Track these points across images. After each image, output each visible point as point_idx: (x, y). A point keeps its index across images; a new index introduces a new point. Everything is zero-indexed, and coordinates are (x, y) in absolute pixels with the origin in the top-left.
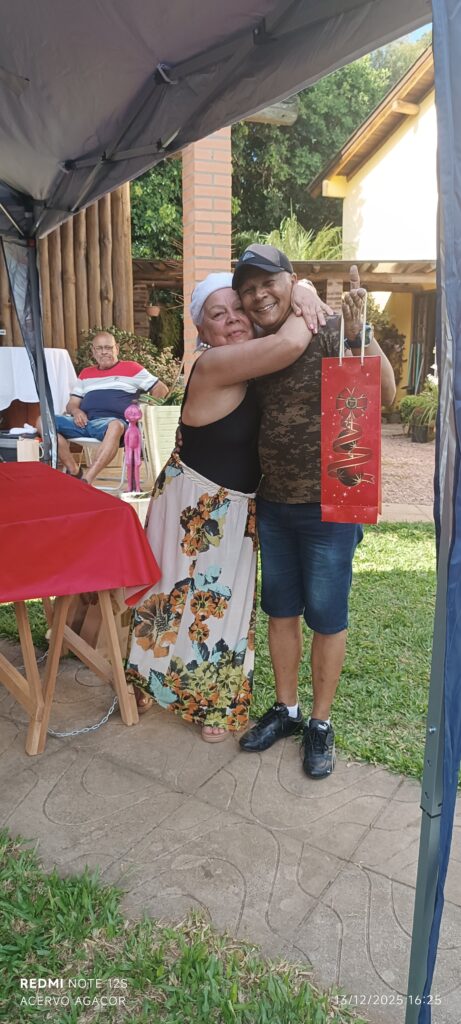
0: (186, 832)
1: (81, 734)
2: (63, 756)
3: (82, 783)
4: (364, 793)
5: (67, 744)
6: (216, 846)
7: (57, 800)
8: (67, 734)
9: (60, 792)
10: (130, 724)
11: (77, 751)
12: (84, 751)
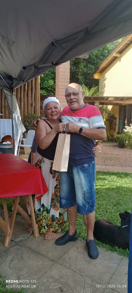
0: (54, 275)
2: (16, 247)
4: (110, 262)
5: (17, 243)
6: (64, 280)
7: (13, 263)
8: (17, 240)
9: (14, 260)
10: (37, 237)
11: (20, 246)
12: (22, 246)
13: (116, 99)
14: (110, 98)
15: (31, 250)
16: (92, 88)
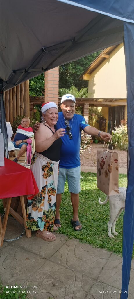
0: (47, 271)
1: (14, 240)
2: (9, 247)
3: (14, 256)
4: (100, 258)
5: (10, 244)
6: (56, 276)
7: (7, 262)
8: (10, 241)
9: (8, 259)
10: (29, 237)
11: (13, 246)
13: (105, 101)
14: (99, 99)
15: (24, 249)
16: (81, 89)
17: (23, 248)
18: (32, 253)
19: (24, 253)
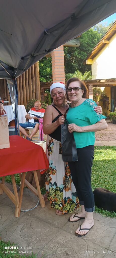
0: (60, 240)
1: (30, 210)
2: (25, 217)
3: (30, 226)
4: (110, 227)
6: (69, 245)
7: (24, 231)
8: (26, 211)
9: (24, 228)
10: (43, 207)
11: (29, 216)
12: (31, 216)
13: (107, 81)
14: (102, 80)
16: (85, 72)
17: (38, 218)
18: (46, 222)
19: (39, 222)
